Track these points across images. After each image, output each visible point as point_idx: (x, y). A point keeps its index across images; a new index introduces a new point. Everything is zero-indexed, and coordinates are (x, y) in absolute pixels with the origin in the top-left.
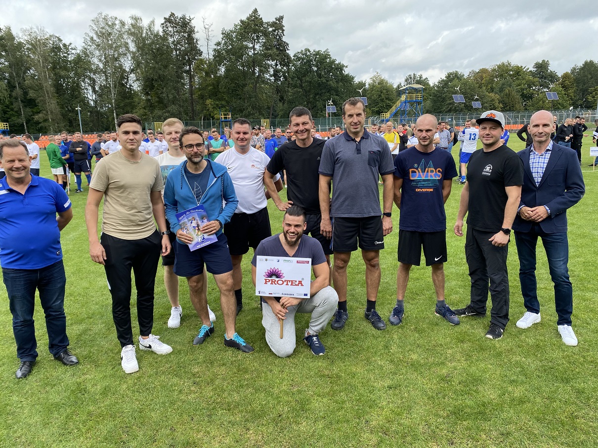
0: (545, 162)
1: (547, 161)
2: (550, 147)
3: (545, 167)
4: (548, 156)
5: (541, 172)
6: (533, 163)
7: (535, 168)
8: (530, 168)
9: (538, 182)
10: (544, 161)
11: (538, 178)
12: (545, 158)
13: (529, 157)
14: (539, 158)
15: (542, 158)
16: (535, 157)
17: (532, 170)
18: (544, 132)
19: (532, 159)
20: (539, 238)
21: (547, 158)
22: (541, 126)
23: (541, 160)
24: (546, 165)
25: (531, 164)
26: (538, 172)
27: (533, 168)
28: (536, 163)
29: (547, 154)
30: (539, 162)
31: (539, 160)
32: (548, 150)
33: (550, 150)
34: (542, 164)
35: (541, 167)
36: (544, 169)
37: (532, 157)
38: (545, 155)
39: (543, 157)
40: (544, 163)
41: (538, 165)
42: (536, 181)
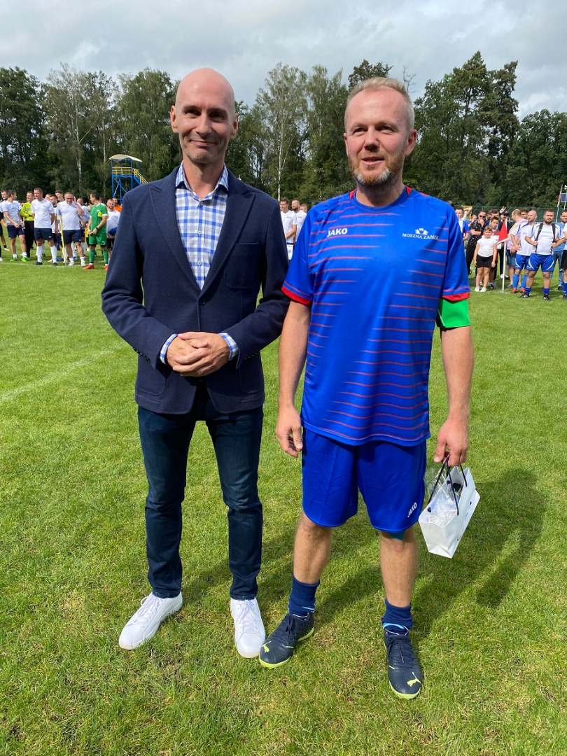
0: (217, 221)
1: (220, 218)
2: (224, 181)
3: (217, 235)
5: (209, 248)
6: (186, 221)
7: (192, 236)
8: (180, 235)
9: (200, 278)
10: (214, 217)
11: (201, 269)
12: (214, 211)
13: (175, 203)
14: (200, 208)
15: (208, 211)
16: (191, 205)
17: (186, 241)
19: (181, 209)
21: (221, 213)
22: (204, 115)
23: (207, 214)
24: (218, 230)
25: (181, 225)
28: (192, 221)
29: (219, 202)
31: (201, 215)
32: (221, 187)
33: (225, 191)
34: (210, 226)
35: (206, 237)
36: (216, 242)
37: (181, 202)
38: (216, 204)
39: (211, 207)
40: (213, 225)
41: (200, 228)
42: (196, 275)
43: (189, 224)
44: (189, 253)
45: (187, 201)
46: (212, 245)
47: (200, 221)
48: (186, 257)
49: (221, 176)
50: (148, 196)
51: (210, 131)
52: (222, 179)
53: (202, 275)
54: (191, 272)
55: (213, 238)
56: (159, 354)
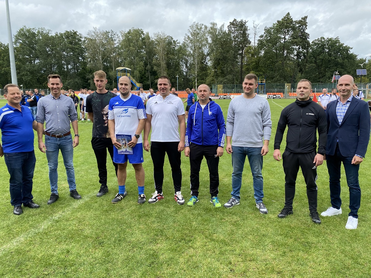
1: (347, 108)
5: (343, 115)
6: (338, 109)
7: (339, 113)
8: (336, 112)
9: (340, 122)
11: (340, 120)
12: (346, 106)
15: (344, 106)
16: (340, 105)
17: (337, 114)
18: (346, 89)
19: (338, 106)
21: (348, 107)
22: (344, 85)
23: (344, 108)
24: (346, 111)
25: (337, 110)
26: (340, 116)
27: (338, 112)
28: (340, 109)
31: (342, 107)
33: (350, 102)
34: (344, 110)
35: (343, 112)
40: (345, 109)
41: (341, 111)
42: (339, 121)
43: (339, 110)
44: (338, 117)
46: (344, 115)
47: (342, 109)
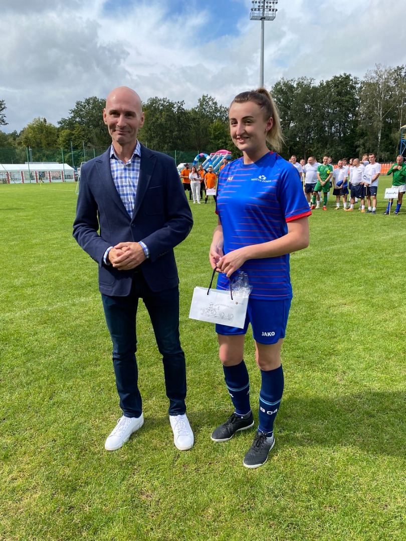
0: (135, 176)
1: (137, 174)
2: (137, 151)
3: (136, 184)
4: (137, 166)
5: (132, 192)
6: (117, 178)
7: (122, 187)
10: (133, 174)
12: (134, 170)
13: (110, 168)
14: (125, 169)
15: (129, 170)
16: (119, 168)
18: (128, 126)
20: (140, 300)
21: (138, 170)
22: (122, 115)
26: (127, 194)
28: (121, 178)
29: (136, 164)
30: (126, 177)
31: (126, 173)
32: (136, 156)
33: (139, 157)
34: (131, 180)
36: (136, 189)
37: (114, 167)
38: (133, 166)
39: (131, 168)
40: (133, 178)
41: (126, 182)
43: (119, 180)
44: (122, 197)
45: (117, 167)
48: (120, 200)
49: (135, 148)
50: (95, 166)
51: (125, 125)
52: (136, 150)
53: (131, 209)
54: (125, 208)
55: (134, 186)
56: (103, 258)
